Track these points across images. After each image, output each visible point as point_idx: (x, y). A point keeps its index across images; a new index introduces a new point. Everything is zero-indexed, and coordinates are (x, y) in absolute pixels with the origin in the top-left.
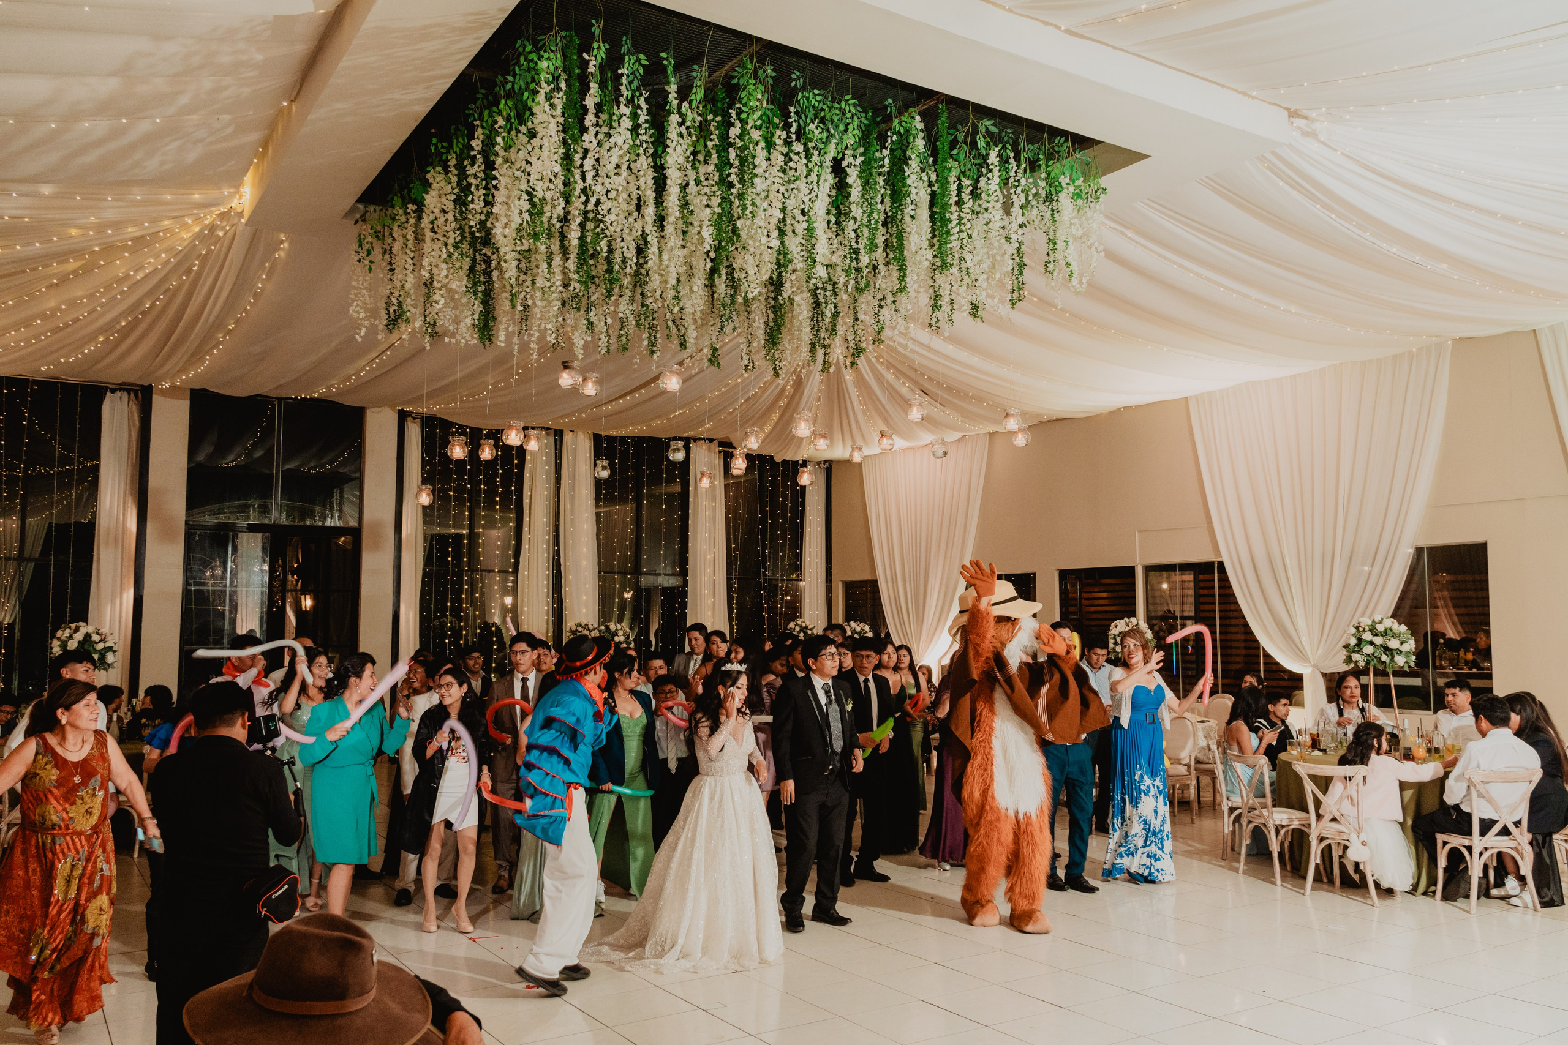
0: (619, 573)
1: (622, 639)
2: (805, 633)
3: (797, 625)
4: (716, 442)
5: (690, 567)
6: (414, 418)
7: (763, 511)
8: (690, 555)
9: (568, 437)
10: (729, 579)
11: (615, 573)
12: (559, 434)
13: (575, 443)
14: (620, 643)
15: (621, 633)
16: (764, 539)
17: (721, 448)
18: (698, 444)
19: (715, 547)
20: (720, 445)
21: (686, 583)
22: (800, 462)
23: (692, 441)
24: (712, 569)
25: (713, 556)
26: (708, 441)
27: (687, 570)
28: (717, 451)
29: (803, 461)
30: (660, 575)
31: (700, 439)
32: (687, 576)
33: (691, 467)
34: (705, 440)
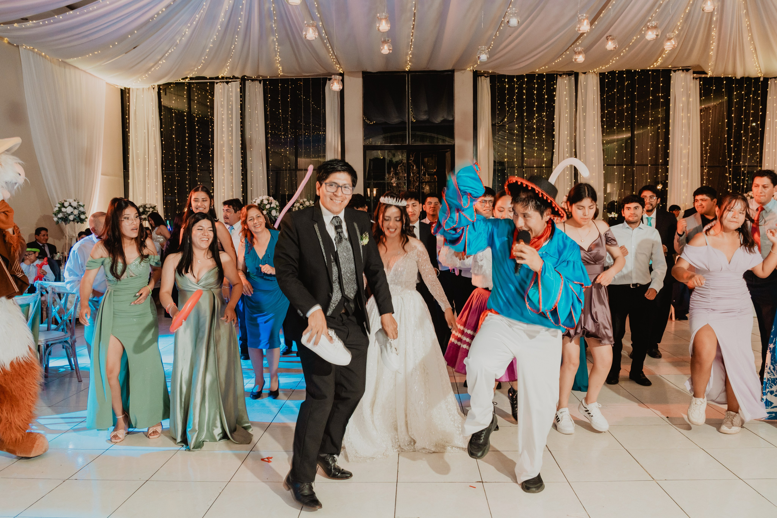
0: (617, 165)
4: (691, 71)
5: (670, 159)
6: (486, 77)
7: (729, 117)
8: (670, 151)
9: (581, 77)
10: (702, 166)
11: (614, 165)
12: (576, 75)
13: (586, 81)
16: (729, 137)
17: (695, 75)
18: (677, 72)
19: (689, 145)
20: (694, 73)
21: (667, 170)
22: (762, 79)
23: (672, 72)
24: (687, 160)
25: (688, 151)
26: (685, 71)
27: (668, 161)
28: (692, 77)
29: (764, 78)
30: (647, 165)
31: (679, 70)
32: (668, 165)
33: (671, 90)
34: (683, 70)
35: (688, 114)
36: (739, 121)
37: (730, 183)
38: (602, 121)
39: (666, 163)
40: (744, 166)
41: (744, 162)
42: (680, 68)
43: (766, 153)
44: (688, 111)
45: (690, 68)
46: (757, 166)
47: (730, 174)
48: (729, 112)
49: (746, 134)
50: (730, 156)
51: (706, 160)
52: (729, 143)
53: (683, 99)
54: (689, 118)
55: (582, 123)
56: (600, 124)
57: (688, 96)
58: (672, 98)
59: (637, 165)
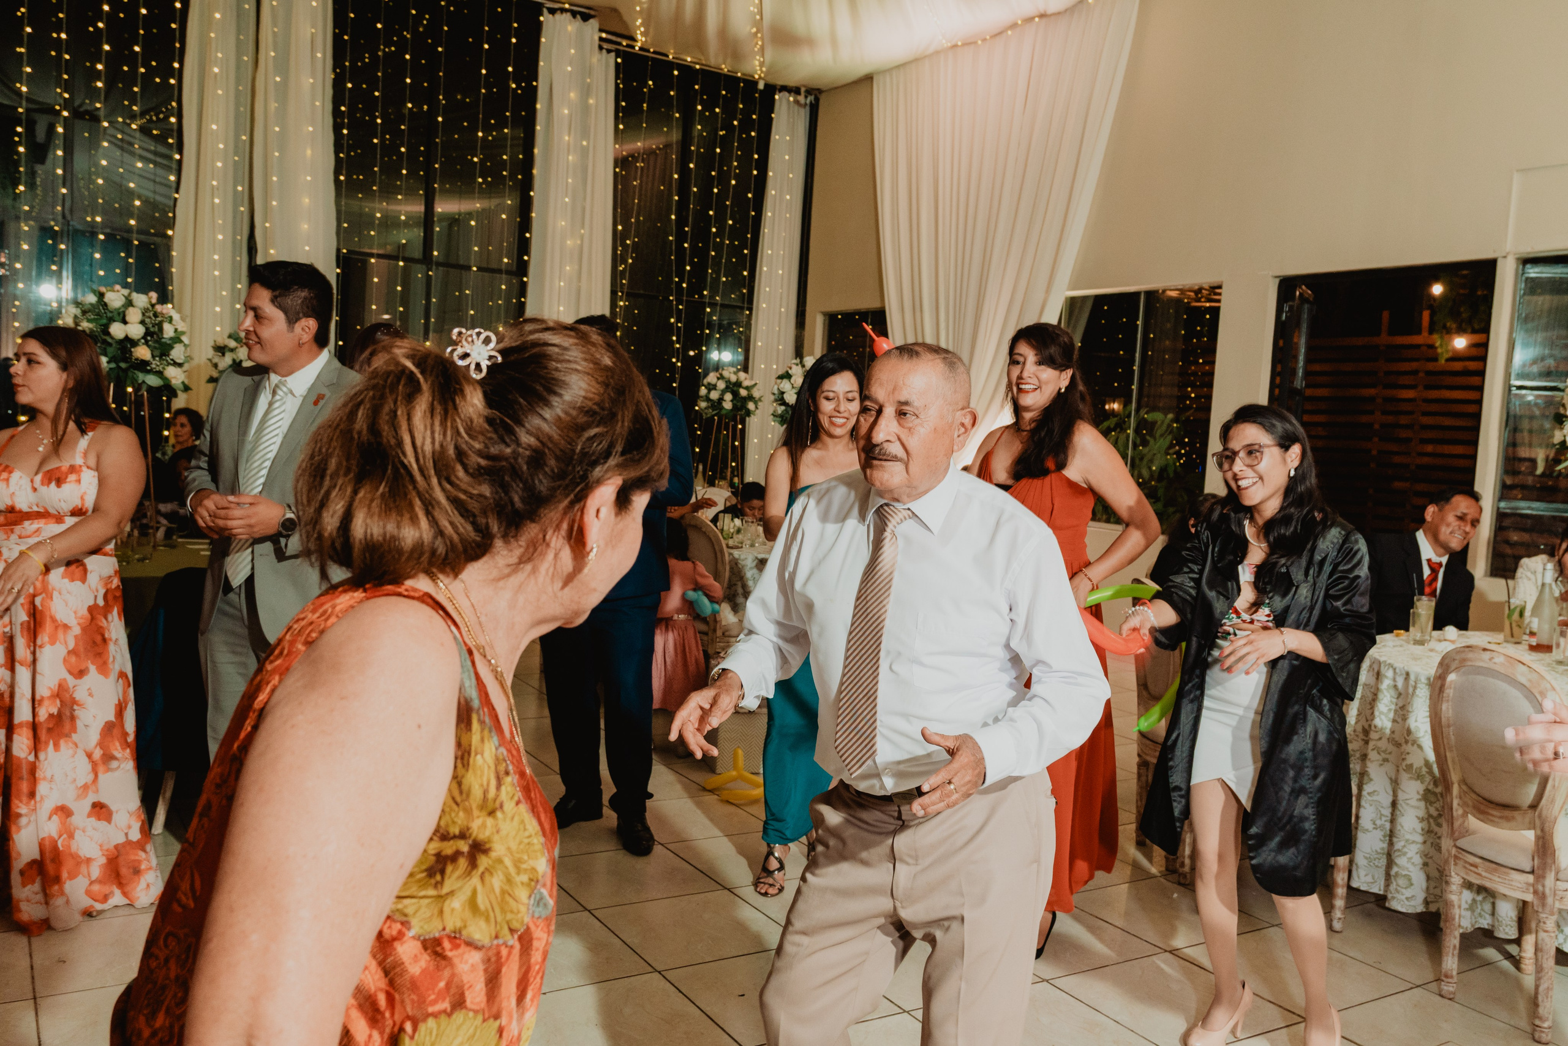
1: (135, 330)
2: (735, 394)
3: (721, 377)
4: (594, 24)
5: (531, 260)
7: (684, 171)
14: (128, 343)
15: (134, 315)
16: (681, 221)
17: (604, 35)
18: (558, 16)
19: (583, 227)
20: (601, 30)
21: (523, 289)
22: (761, 86)
23: (545, 10)
24: (576, 267)
25: (579, 242)
26: (578, 17)
27: (526, 263)
28: (596, 38)
29: (766, 85)
30: (469, 268)
31: (563, 10)
32: (526, 275)
33: (541, 63)
34: (574, 14)
35: (583, 139)
36: (706, 184)
37: (678, 342)
38: (336, 113)
39: (522, 269)
40: (713, 305)
41: (714, 292)
42: (567, 6)
43: (763, 275)
44: (585, 133)
45: (592, 13)
46: (742, 308)
47: (678, 321)
48: (685, 155)
49: (720, 220)
50: (681, 273)
51: (623, 277)
52: (681, 237)
53: (572, 95)
54: (584, 152)
55: (273, 105)
56: (329, 121)
57: (586, 91)
58: (542, 85)
59: (438, 264)
